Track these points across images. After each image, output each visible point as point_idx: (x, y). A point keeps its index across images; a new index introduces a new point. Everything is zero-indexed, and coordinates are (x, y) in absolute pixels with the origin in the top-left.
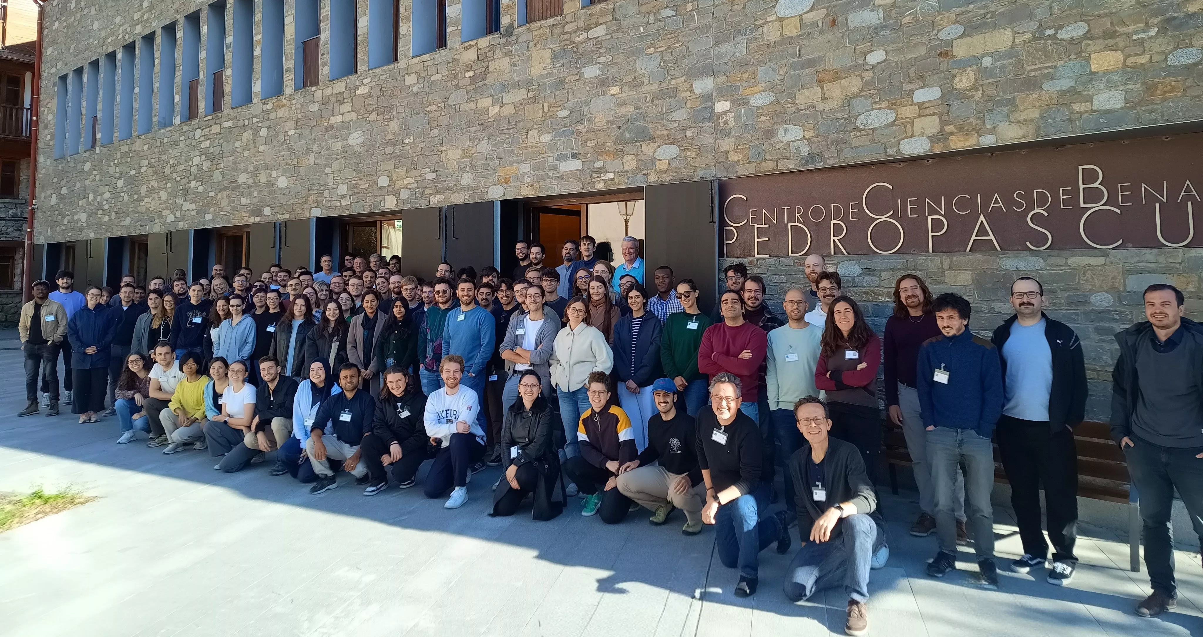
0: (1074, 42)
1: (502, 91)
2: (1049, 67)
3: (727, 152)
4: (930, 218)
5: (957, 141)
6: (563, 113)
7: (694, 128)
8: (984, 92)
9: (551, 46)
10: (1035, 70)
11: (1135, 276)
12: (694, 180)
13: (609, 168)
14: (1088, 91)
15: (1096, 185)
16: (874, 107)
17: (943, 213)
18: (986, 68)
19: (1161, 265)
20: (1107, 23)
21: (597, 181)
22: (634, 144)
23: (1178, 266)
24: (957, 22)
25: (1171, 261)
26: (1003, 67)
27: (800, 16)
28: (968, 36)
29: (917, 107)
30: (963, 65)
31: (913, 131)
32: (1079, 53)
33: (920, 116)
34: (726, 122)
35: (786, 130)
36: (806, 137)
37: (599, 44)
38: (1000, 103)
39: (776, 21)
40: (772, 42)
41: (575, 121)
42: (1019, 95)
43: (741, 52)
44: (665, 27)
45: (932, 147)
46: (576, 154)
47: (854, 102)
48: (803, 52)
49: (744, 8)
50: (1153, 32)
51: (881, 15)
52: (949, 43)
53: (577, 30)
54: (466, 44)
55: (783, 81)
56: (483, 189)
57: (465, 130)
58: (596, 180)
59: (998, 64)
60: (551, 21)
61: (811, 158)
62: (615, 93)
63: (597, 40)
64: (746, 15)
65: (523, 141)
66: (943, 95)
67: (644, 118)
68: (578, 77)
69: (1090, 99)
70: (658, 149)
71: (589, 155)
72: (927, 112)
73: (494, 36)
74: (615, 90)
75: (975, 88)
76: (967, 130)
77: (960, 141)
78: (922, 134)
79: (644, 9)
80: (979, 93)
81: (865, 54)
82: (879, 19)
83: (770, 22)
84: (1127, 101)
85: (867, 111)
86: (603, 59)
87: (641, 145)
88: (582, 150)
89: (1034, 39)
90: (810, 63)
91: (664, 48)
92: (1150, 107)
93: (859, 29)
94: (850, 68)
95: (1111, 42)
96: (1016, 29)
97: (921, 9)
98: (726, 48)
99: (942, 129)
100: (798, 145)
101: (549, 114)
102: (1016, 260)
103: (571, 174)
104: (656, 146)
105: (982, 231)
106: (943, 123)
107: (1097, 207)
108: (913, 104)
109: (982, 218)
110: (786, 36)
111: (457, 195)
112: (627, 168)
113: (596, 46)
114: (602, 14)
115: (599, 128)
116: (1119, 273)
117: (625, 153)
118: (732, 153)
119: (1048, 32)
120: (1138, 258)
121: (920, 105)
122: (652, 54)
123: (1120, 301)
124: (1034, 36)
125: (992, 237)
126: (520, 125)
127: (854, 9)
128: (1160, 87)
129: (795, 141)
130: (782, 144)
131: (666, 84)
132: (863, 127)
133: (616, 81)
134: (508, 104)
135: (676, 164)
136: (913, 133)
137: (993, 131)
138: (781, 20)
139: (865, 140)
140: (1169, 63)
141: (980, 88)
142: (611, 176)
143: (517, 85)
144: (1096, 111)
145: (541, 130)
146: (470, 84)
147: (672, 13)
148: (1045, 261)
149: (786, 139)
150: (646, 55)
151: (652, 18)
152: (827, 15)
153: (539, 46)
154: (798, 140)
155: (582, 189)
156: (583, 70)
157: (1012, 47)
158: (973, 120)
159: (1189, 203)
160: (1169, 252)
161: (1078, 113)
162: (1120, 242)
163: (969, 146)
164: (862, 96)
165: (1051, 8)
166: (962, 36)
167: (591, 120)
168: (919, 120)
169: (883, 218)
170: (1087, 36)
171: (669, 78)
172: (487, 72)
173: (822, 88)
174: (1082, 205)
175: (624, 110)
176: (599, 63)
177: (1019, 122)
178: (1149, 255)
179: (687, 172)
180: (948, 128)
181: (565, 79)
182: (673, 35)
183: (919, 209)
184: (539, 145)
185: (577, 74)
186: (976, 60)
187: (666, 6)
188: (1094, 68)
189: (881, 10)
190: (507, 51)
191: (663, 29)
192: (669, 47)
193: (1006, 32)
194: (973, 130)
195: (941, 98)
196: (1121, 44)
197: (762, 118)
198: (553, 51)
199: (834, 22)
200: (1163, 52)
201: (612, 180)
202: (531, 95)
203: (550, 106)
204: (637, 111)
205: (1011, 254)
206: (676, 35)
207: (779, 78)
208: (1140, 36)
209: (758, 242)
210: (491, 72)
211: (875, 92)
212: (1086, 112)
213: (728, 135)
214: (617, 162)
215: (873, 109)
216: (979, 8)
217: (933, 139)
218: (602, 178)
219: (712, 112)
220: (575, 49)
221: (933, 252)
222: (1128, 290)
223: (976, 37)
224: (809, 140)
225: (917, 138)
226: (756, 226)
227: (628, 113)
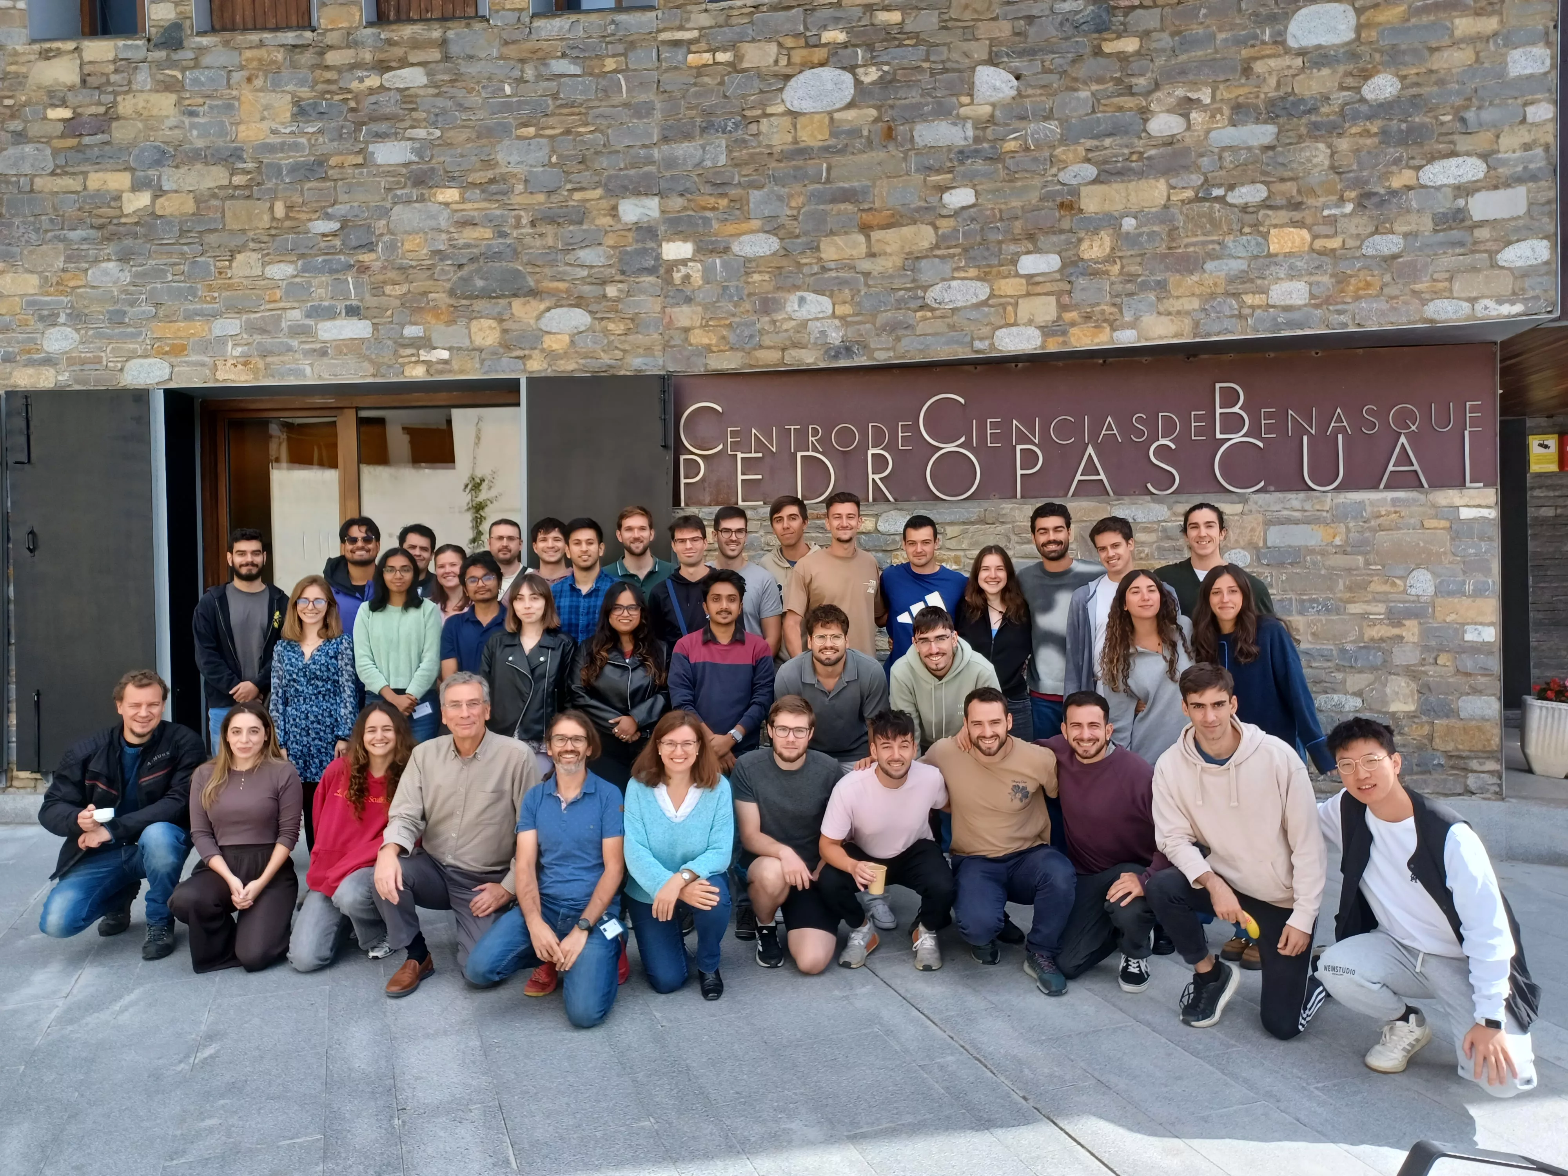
0: (1251, 210)
1: (158, 163)
2: (1213, 242)
3: (687, 330)
4: (1019, 447)
5: (1081, 335)
6: (322, 226)
7: (621, 282)
8: (1122, 267)
9: (289, 88)
10: (1194, 244)
11: (1277, 528)
12: (622, 373)
13: (436, 339)
14: (1264, 278)
15: (1236, 409)
16: (956, 275)
17: (1037, 441)
18: (1128, 233)
19: (1306, 514)
20: (1291, 188)
21: (410, 362)
22: (493, 301)
23: (1325, 514)
24: (1088, 160)
25: (1318, 507)
26: (1152, 235)
27: (830, 113)
28: (1102, 182)
29: (1024, 281)
30: (1094, 225)
31: (1016, 315)
32: (1256, 225)
33: (1028, 294)
34: (687, 277)
35: (802, 300)
36: (837, 313)
37: (411, 102)
38: (1144, 286)
39: (782, 115)
40: (778, 149)
41: (354, 243)
42: (1173, 279)
43: (715, 159)
44: (558, 93)
45: (1044, 342)
46: (358, 308)
47: (923, 263)
48: (833, 174)
49: (722, 83)
50: (1349, 208)
51: (970, 133)
52: (1075, 192)
53: (353, 67)
54: (47, 45)
55: (795, 218)
56: (110, 364)
57: (50, 234)
58: (406, 360)
59: (1145, 229)
60: (290, 37)
61: (847, 350)
62: (450, 200)
63: (406, 93)
64: (725, 97)
65: (220, 273)
66: (1064, 266)
67: (516, 253)
68: (360, 160)
69: (1265, 291)
70: (548, 314)
71: (389, 313)
72: (1039, 289)
73: (130, 42)
74: (451, 194)
75: (1110, 259)
76: (1097, 321)
77: (1085, 335)
78: (1030, 322)
79: (512, 51)
80: (1116, 269)
81: (944, 189)
82: (966, 139)
83: (772, 115)
84: (1312, 296)
85: (943, 280)
86: (421, 133)
87: (510, 304)
88: (371, 301)
89: (1197, 199)
90: (847, 196)
91: (557, 131)
92: (1339, 307)
93: (932, 149)
94: (918, 210)
95: (1297, 216)
96: (1173, 181)
97: (1032, 135)
98: (684, 150)
99: (1059, 318)
100: (823, 325)
101: (288, 224)
102: (1134, 507)
103: (346, 346)
104: (542, 307)
105: (1091, 468)
106: (1063, 308)
107: (1237, 438)
108: (1018, 275)
109: (1090, 450)
110: (802, 145)
111: (31, 371)
112: (478, 341)
113: (404, 106)
114: (416, 44)
115: (414, 263)
116: (1258, 524)
117: (474, 314)
118: (696, 331)
119: (1217, 192)
120: (1282, 505)
121: (1029, 277)
122: (530, 138)
123: (1259, 559)
124: (1196, 196)
125: (1102, 476)
126: (212, 239)
127: (924, 118)
128: (1353, 281)
129: (817, 319)
130: (793, 323)
131: (561, 198)
132: (937, 306)
133: (453, 179)
134: (176, 191)
135: (587, 343)
136: (1015, 320)
137: (1132, 325)
138: (793, 114)
139: (940, 326)
140: (1364, 251)
141: (1118, 260)
142: (445, 355)
143: (196, 157)
144: (1273, 307)
145: (268, 254)
146: (62, 136)
147: (574, 69)
148: (1170, 508)
149: (803, 313)
150: (519, 138)
151: (529, 73)
152: (877, 120)
153: (258, 82)
154: (823, 318)
155: (374, 376)
156: (371, 148)
157: (1166, 207)
158: (1105, 307)
159: (1340, 436)
160: (1317, 498)
161: (1250, 307)
162: (1262, 484)
163: (1098, 344)
164: (936, 256)
165: (1220, 158)
166: (1096, 181)
167: (392, 247)
168: (1027, 300)
169: (950, 447)
170: (1266, 205)
171: (569, 186)
172: (110, 117)
173: (868, 238)
174: (1219, 436)
175: (470, 235)
176: (410, 139)
177: (1169, 314)
178: (1295, 499)
179: (606, 359)
180: (1069, 316)
181: (327, 160)
182: (576, 110)
183: (1004, 436)
184: (263, 283)
185: (360, 152)
186: (1111, 221)
187: (559, 54)
188: (1273, 248)
189: (969, 125)
190: (168, 79)
191: (555, 96)
192: (568, 132)
193: (1158, 185)
194: (1105, 321)
195: (1061, 270)
196: (1309, 221)
197: (756, 277)
198: (297, 103)
199: (889, 134)
200: (1358, 235)
201: (446, 362)
202: (238, 180)
203: (289, 208)
204: (501, 240)
205: (1127, 500)
206: (583, 111)
207: (789, 213)
208: (1333, 212)
209: (743, 480)
210: (125, 119)
211: (959, 250)
212: (1259, 307)
213: (689, 300)
214: (459, 328)
215: (954, 278)
216: (1121, 146)
217: (1047, 331)
218: (422, 358)
219: (658, 257)
220: (353, 104)
221: (1022, 497)
222: (1269, 544)
223: (1115, 186)
224: (842, 318)
225: (1020, 328)
226: (740, 455)
227: (479, 242)
